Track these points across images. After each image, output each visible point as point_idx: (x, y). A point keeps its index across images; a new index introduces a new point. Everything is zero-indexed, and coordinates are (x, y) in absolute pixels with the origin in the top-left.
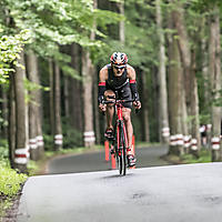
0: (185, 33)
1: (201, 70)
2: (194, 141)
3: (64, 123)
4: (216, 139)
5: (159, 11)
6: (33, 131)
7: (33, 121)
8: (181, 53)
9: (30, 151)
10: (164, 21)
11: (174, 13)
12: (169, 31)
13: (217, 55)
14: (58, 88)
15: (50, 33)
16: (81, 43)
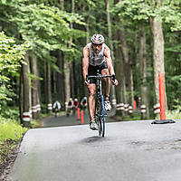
0: (125, 43)
1: (135, 65)
2: (130, 108)
3: (53, 97)
4: (143, 106)
5: (110, 30)
6: (35, 101)
7: (34, 96)
8: (123, 55)
9: (33, 113)
10: (113, 36)
11: (119, 31)
12: (116, 42)
13: (144, 56)
14: (49, 76)
15: (43, 44)
16: (62, 49)
